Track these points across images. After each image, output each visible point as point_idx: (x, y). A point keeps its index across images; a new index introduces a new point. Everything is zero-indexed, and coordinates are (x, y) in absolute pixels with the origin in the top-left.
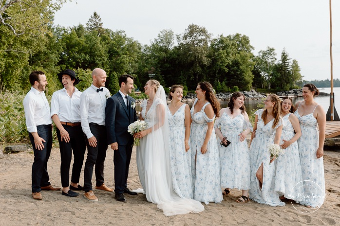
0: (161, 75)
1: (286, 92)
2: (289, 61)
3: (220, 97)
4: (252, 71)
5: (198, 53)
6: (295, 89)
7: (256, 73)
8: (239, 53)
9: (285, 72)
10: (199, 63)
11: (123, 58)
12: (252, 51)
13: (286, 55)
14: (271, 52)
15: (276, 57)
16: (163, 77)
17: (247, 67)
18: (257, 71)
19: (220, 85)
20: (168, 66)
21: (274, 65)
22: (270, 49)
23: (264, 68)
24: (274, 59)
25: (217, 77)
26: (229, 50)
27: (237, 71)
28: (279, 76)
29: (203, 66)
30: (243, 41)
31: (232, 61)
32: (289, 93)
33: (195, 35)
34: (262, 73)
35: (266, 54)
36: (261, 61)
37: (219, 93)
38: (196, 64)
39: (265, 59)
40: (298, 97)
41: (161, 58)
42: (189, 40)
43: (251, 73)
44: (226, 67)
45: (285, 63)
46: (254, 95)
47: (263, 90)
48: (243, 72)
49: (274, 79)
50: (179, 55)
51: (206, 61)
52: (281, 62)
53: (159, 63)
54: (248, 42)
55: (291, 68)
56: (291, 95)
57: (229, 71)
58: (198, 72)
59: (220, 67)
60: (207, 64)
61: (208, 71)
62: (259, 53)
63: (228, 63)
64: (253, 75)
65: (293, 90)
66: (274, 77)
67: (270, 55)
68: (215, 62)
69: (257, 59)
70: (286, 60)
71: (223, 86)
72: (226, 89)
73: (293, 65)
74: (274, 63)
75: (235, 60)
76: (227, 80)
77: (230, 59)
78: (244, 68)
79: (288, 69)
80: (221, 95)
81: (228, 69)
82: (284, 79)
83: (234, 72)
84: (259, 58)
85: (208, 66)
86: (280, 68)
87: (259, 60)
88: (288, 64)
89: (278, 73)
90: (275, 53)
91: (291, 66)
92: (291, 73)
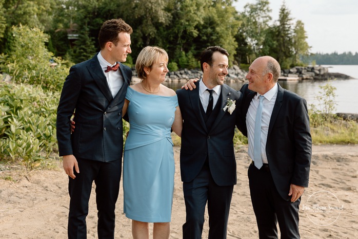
0: (89, 36)
1: (286, 71)
2: (291, 22)
3: (184, 76)
4: (235, 37)
5: (151, 3)
6: (299, 67)
7: (240, 39)
8: (214, 6)
9: (284, 39)
10: (152, 19)
11: (27, 7)
13: (287, 13)
14: (264, 6)
15: (270, 14)
16: (93, 40)
17: (227, 29)
18: (241, 36)
19: (184, 58)
21: (267, 27)
22: (262, 2)
23: (252, 32)
24: (268, 18)
25: (179, 44)
27: (211, 34)
28: (275, 46)
29: (157, 25)
31: (204, 19)
32: (290, 72)
34: (249, 40)
35: (256, 9)
36: (248, 20)
37: (183, 69)
38: (147, 22)
39: (254, 18)
40: (303, 79)
41: (89, 9)
43: (233, 40)
44: (196, 27)
45: (284, 24)
46: (237, 75)
48: (221, 36)
50: (118, 6)
51: (163, 17)
52: (278, 24)
53: (86, 17)
55: (293, 34)
56: (292, 77)
57: (199, 35)
58: (149, 35)
59: (186, 28)
60: (164, 22)
61: (165, 33)
62: (245, 7)
63: (199, 21)
64: (236, 43)
65: (297, 69)
66: (267, 47)
67: (262, 12)
68: (177, 19)
69: (241, 18)
70: (286, 20)
71: (189, 59)
72: (194, 63)
73: (296, 29)
74: (268, 25)
75: (208, 18)
76: (195, 49)
77: (200, 16)
78: (223, 30)
79: (288, 34)
80: (185, 72)
81: (198, 31)
82: (282, 51)
83: (207, 36)
84: (244, 16)
85: (167, 26)
86: (277, 33)
87: (245, 18)
88: (289, 26)
89: (274, 41)
90: (269, 9)
91: (294, 30)
92: (293, 41)
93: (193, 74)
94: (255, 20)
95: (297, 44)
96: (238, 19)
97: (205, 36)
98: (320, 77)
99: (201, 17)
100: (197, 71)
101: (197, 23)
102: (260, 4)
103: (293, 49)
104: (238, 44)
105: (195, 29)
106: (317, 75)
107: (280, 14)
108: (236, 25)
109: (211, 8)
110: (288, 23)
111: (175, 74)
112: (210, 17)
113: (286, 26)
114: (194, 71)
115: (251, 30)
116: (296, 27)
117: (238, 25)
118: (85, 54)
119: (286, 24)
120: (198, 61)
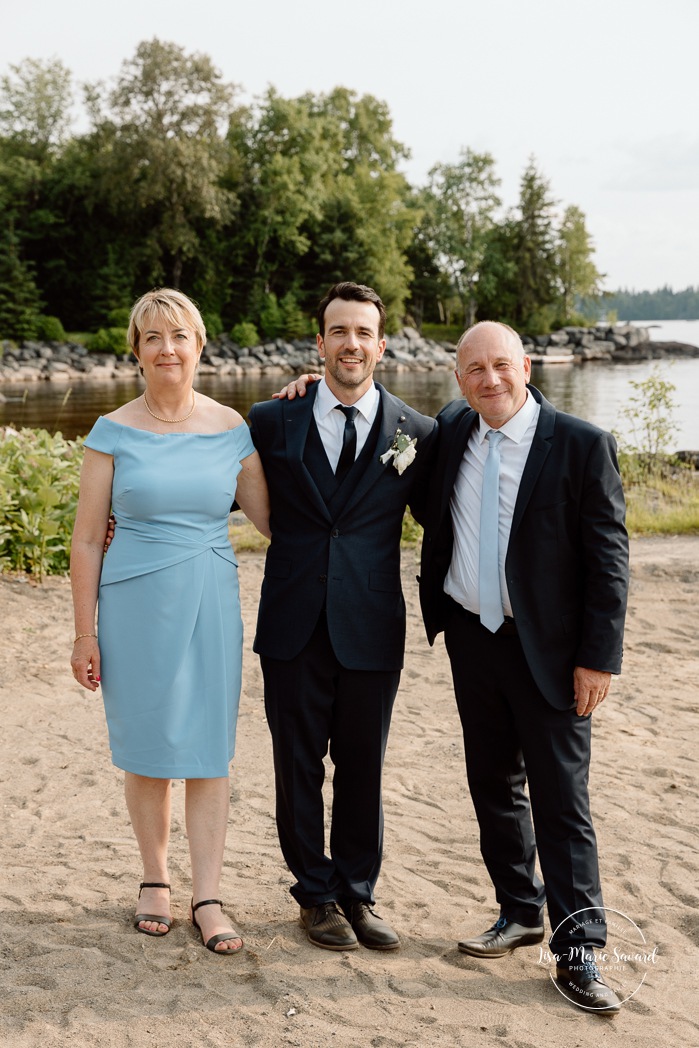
0: (21, 258)
1: (540, 339)
2: (552, 210)
3: (275, 358)
4: (406, 252)
5: (184, 167)
6: (575, 329)
7: (419, 259)
8: (348, 172)
9: (533, 257)
10: (187, 211)
12: (402, 166)
13: (541, 187)
14: (480, 170)
15: (498, 191)
16: (30, 268)
17: (384, 232)
18: (423, 250)
19: (275, 311)
20: (52, 219)
21: (490, 227)
22: (476, 160)
23: (450, 238)
24: (491, 202)
25: (261, 275)
26: (311, 157)
27: (344, 248)
28: (510, 275)
29: (201, 225)
30: (364, 122)
31: (323, 207)
32: (551, 343)
33: (165, 86)
34: (442, 261)
35: (460, 179)
36: (441, 209)
37: (273, 340)
38: (173, 217)
39: (456, 202)
40: (585, 360)
41: (19, 185)
42: (139, 109)
43: (401, 260)
44: (304, 229)
45: (533, 217)
46: (414, 352)
47: (448, 332)
48: (370, 253)
49: (491, 286)
50: (96, 175)
51: (216, 204)
52: (518, 216)
53: (9, 208)
54: (384, 126)
55: (558, 242)
56: (557, 354)
57: (311, 248)
58: (180, 251)
59: (275, 231)
60: (218, 216)
61: (223, 245)
62: (431, 173)
63: (310, 213)
64: (410, 269)
65: (568, 333)
66: (491, 277)
67: (474, 184)
68: (253, 208)
69: (421, 202)
70: (538, 206)
71: (287, 312)
72: (300, 324)
73: (565, 230)
74: (491, 220)
75: (335, 203)
76: (302, 288)
77: (315, 198)
78: (375, 236)
79: (545, 242)
80: (278, 349)
81: (309, 238)
82: (529, 287)
83: (332, 252)
84: (429, 197)
85: (225, 227)
86: (516, 241)
87: (431, 204)
88: (546, 222)
89: (508, 260)
90: (495, 177)
91: (560, 231)
92: (558, 261)
93: (298, 353)
94: (459, 206)
95: (567, 268)
96: (412, 205)
97: (327, 252)
98: (629, 355)
99: (315, 203)
100: (309, 345)
101: (306, 216)
102: (469, 165)
103: (558, 283)
104: (415, 273)
105: (300, 234)
106: (620, 347)
107: (521, 189)
108: (409, 221)
109: (341, 177)
110: (543, 213)
111: (251, 354)
112: (339, 203)
113: (539, 222)
114: (301, 345)
115: (449, 233)
116: (564, 224)
117: (413, 220)
118: (10, 305)
119: (539, 216)
120: (310, 318)
